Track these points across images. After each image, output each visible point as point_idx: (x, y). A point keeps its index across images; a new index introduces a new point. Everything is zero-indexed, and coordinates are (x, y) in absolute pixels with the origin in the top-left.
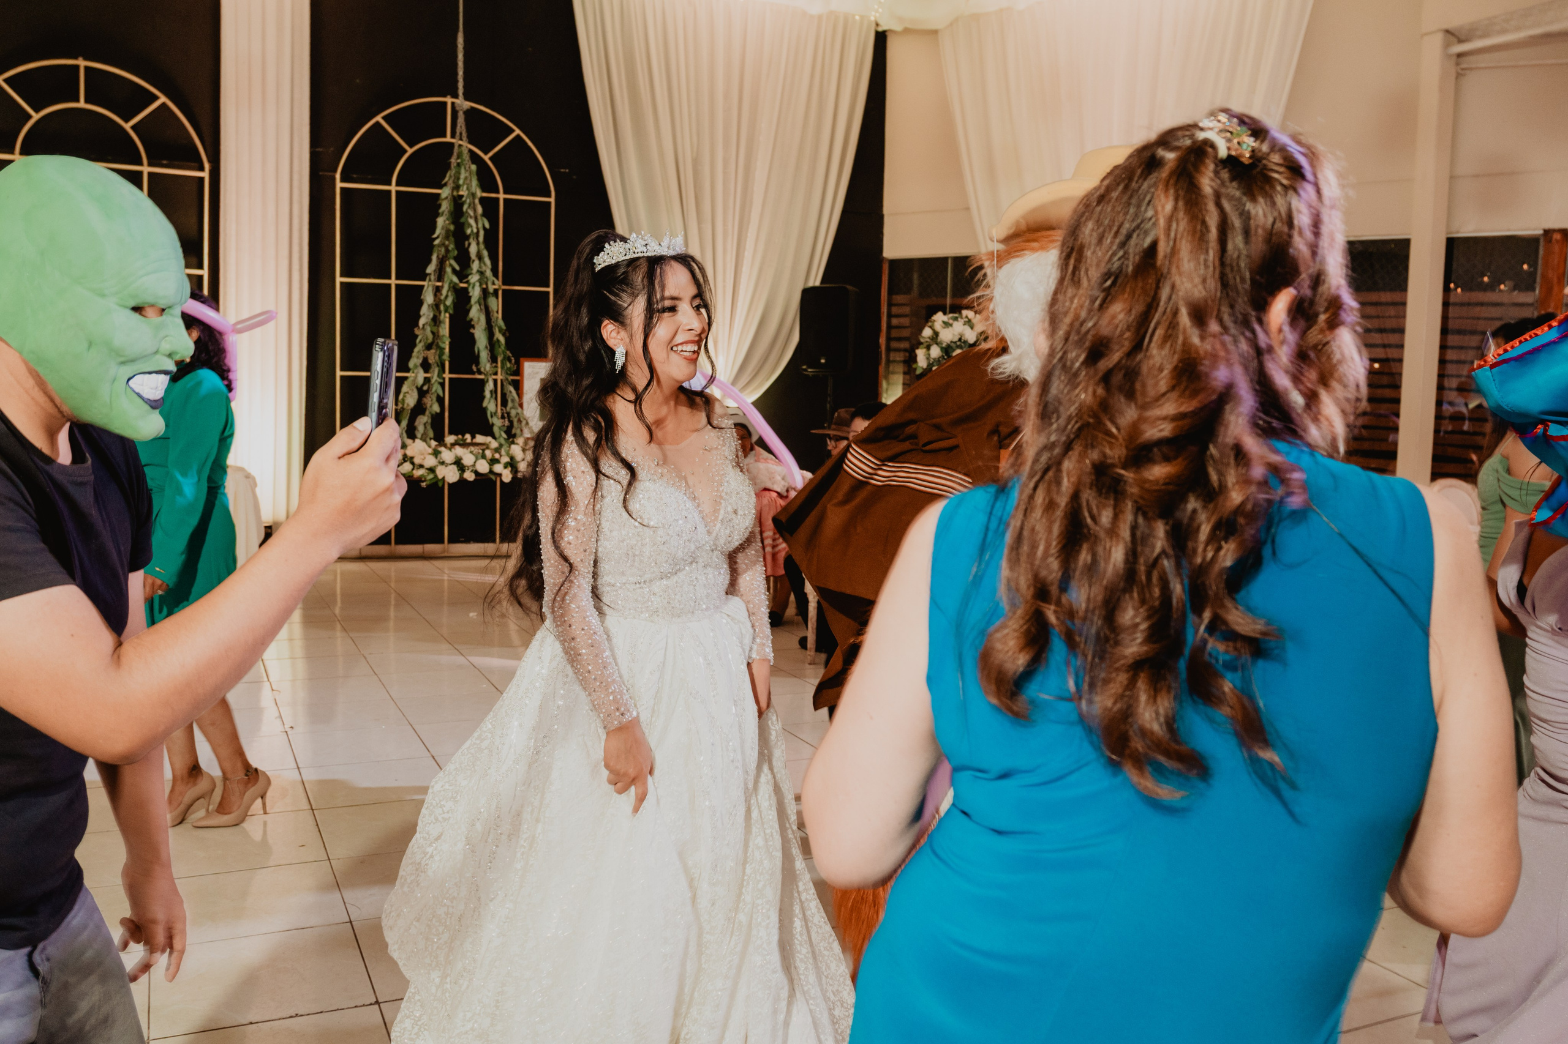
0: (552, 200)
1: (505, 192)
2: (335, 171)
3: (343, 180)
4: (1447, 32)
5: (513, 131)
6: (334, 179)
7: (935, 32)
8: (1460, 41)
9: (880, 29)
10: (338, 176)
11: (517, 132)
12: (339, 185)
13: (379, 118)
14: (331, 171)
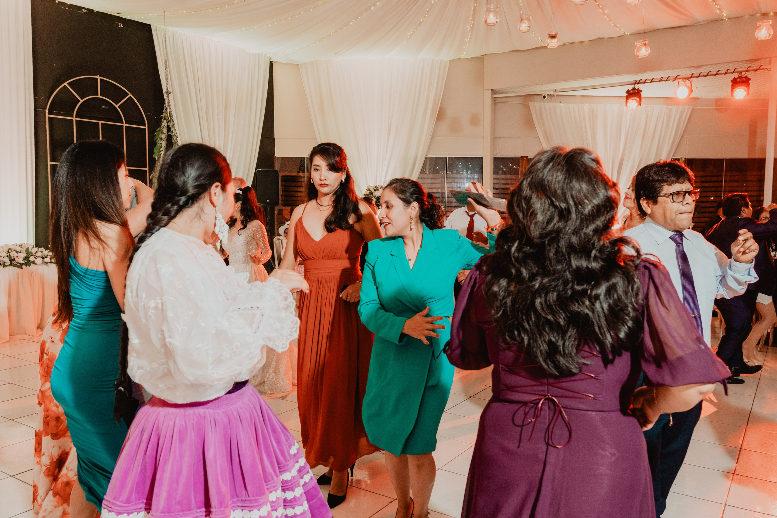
0: (146, 127)
1: (126, 123)
2: (46, 109)
3: (49, 113)
4: (492, 90)
5: (128, 94)
6: (45, 112)
7: (298, 65)
8: (495, 93)
9: (271, 61)
10: (47, 111)
11: (130, 95)
12: (47, 115)
13: (66, 84)
14: (43, 109)
